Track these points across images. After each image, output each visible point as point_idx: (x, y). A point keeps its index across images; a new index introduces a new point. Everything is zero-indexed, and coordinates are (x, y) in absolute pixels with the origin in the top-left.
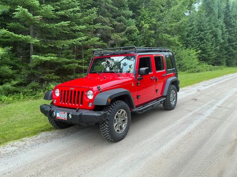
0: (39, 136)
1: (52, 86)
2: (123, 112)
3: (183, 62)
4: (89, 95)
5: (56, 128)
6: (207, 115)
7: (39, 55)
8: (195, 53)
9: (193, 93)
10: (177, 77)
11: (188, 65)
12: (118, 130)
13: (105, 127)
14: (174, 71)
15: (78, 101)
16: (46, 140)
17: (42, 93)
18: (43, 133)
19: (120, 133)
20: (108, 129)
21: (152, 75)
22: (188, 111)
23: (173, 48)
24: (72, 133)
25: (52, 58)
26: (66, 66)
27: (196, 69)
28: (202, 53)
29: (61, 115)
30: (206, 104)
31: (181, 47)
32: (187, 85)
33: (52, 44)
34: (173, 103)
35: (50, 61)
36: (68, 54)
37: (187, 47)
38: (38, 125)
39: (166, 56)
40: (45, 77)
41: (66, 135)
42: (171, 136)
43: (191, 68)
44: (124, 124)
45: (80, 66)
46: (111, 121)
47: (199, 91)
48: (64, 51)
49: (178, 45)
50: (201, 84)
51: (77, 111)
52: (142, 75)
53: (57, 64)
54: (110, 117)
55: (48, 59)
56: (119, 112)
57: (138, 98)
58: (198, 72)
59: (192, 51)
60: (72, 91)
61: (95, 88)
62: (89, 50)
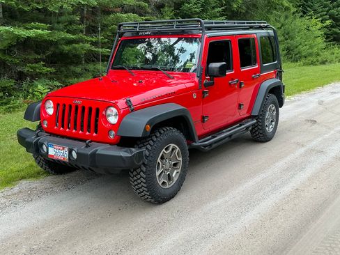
0: (16, 189)
1: (40, 87)
2: (173, 149)
3: (294, 43)
4: (109, 116)
5: (49, 174)
6: (333, 154)
7: (14, 26)
8: (320, 25)
9: (311, 106)
10: (281, 79)
11: (304, 49)
12: (164, 183)
13: (139, 176)
14: (275, 67)
15: (89, 126)
16: (29, 197)
17: (21, 100)
18: (24, 182)
19: (168, 187)
20: (144, 181)
21: (232, 77)
22: (298, 144)
23: (276, 16)
24: (77, 183)
25: (40, 31)
26: (66, 48)
27: (319, 58)
28: (332, 26)
29: (57, 151)
30: (332, 132)
31: (294, 13)
32: (299, 91)
33: (38, 3)
34: (270, 129)
35: (36, 37)
36: (71, 23)
37: (304, 13)
38: (15, 166)
39: (261, 37)
40: (26, 69)
41: (67, 187)
42: (261, 193)
43: (310, 55)
44: (175, 172)
45: (93, 48)
46: (150, 166)
47: (321, 103)
48: (63, 18)
49: (287, 9)
50: (328, 88)
51: (87, 146)
52: (212, 77)
53: (49, 44)
54: (150, 158)
55: (31, 33)
56: (167, 149)
57: (203, 121)
58: (323, 63)
59: (314, 21)
60: (77, 107)
61: (121, 103)
62: (112, 16)
